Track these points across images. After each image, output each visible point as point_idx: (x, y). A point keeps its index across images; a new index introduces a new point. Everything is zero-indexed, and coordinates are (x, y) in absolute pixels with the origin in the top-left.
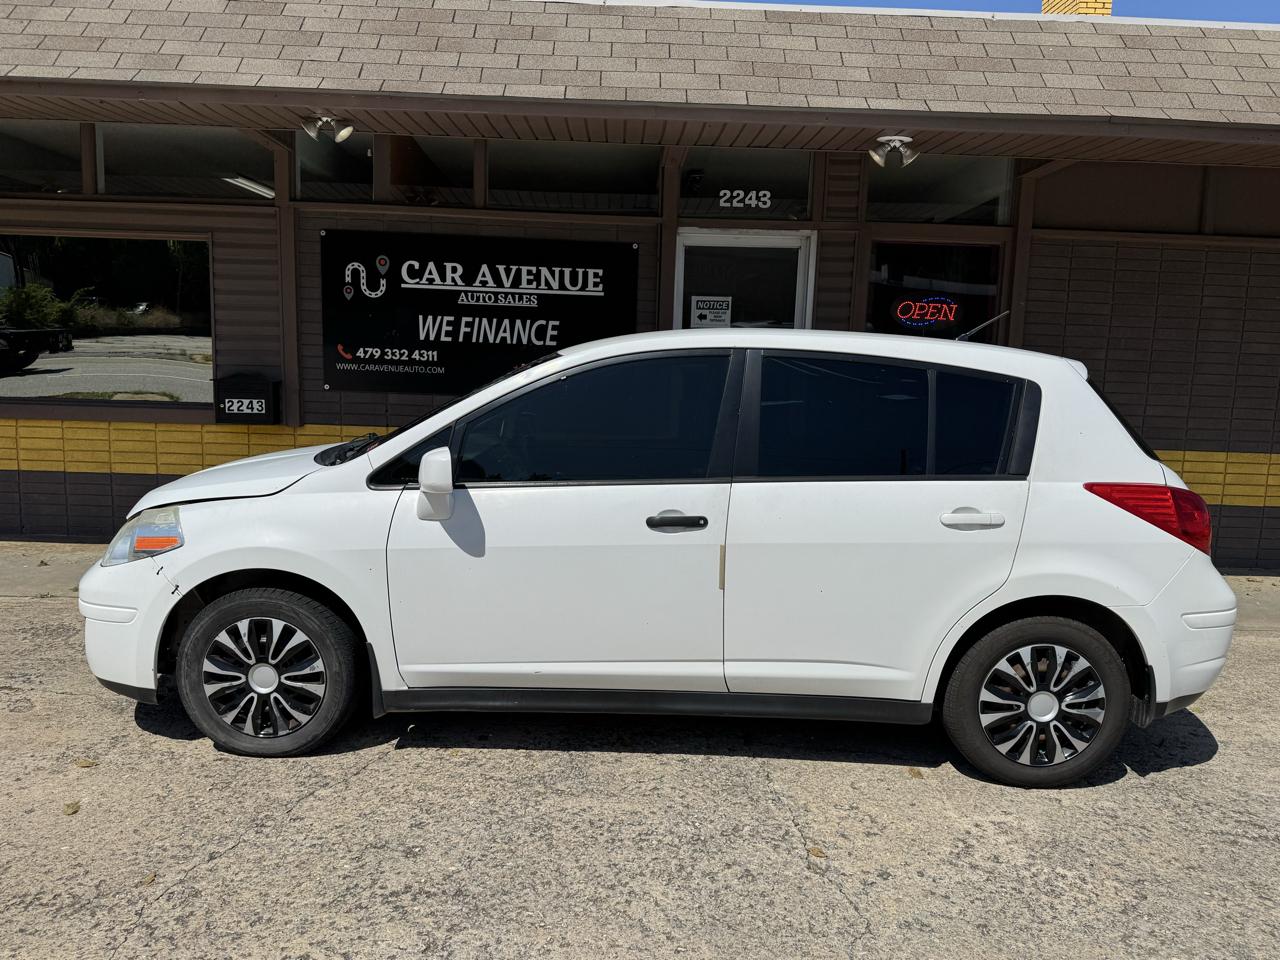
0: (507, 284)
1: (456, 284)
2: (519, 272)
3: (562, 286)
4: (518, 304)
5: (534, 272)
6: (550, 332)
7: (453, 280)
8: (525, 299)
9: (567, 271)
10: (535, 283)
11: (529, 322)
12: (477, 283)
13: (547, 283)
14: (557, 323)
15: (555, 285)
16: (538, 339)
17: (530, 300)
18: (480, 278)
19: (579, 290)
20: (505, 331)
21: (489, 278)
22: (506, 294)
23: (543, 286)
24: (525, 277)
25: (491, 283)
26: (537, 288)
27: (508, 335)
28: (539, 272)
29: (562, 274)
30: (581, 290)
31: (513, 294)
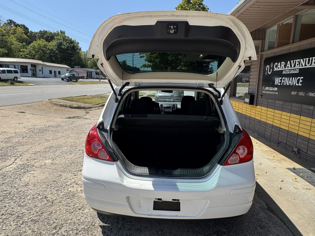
0: (293, 66)
1: (283, 68)
2: (296, 61)
3: (305, 65)
4: (294, 72)
5: (299, 61)
6: (301, 81)
7: (283, 67)
8: (296, 71)
9: (307, 59)
10: (299, 65)
11: (296, 78)
12: (287, 67)
13: (302, 65)
14: (302, 78)
15: (304, 65)
16: (297, 84)
17: (297, 71)
18: (287, 66)
19: (310, 65)
20: (290, 81)
21: (289, 65)
22: (292, 69)
23: (301, 66)
24: (297, 63)
25: (289, 67)
26: (299, 67)
27: (291, 82)
28: (300, 60)
29: (306, 60)
30: (311, 65)
31: (294, 69)
